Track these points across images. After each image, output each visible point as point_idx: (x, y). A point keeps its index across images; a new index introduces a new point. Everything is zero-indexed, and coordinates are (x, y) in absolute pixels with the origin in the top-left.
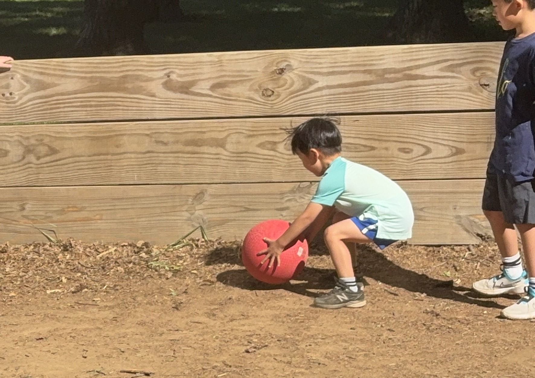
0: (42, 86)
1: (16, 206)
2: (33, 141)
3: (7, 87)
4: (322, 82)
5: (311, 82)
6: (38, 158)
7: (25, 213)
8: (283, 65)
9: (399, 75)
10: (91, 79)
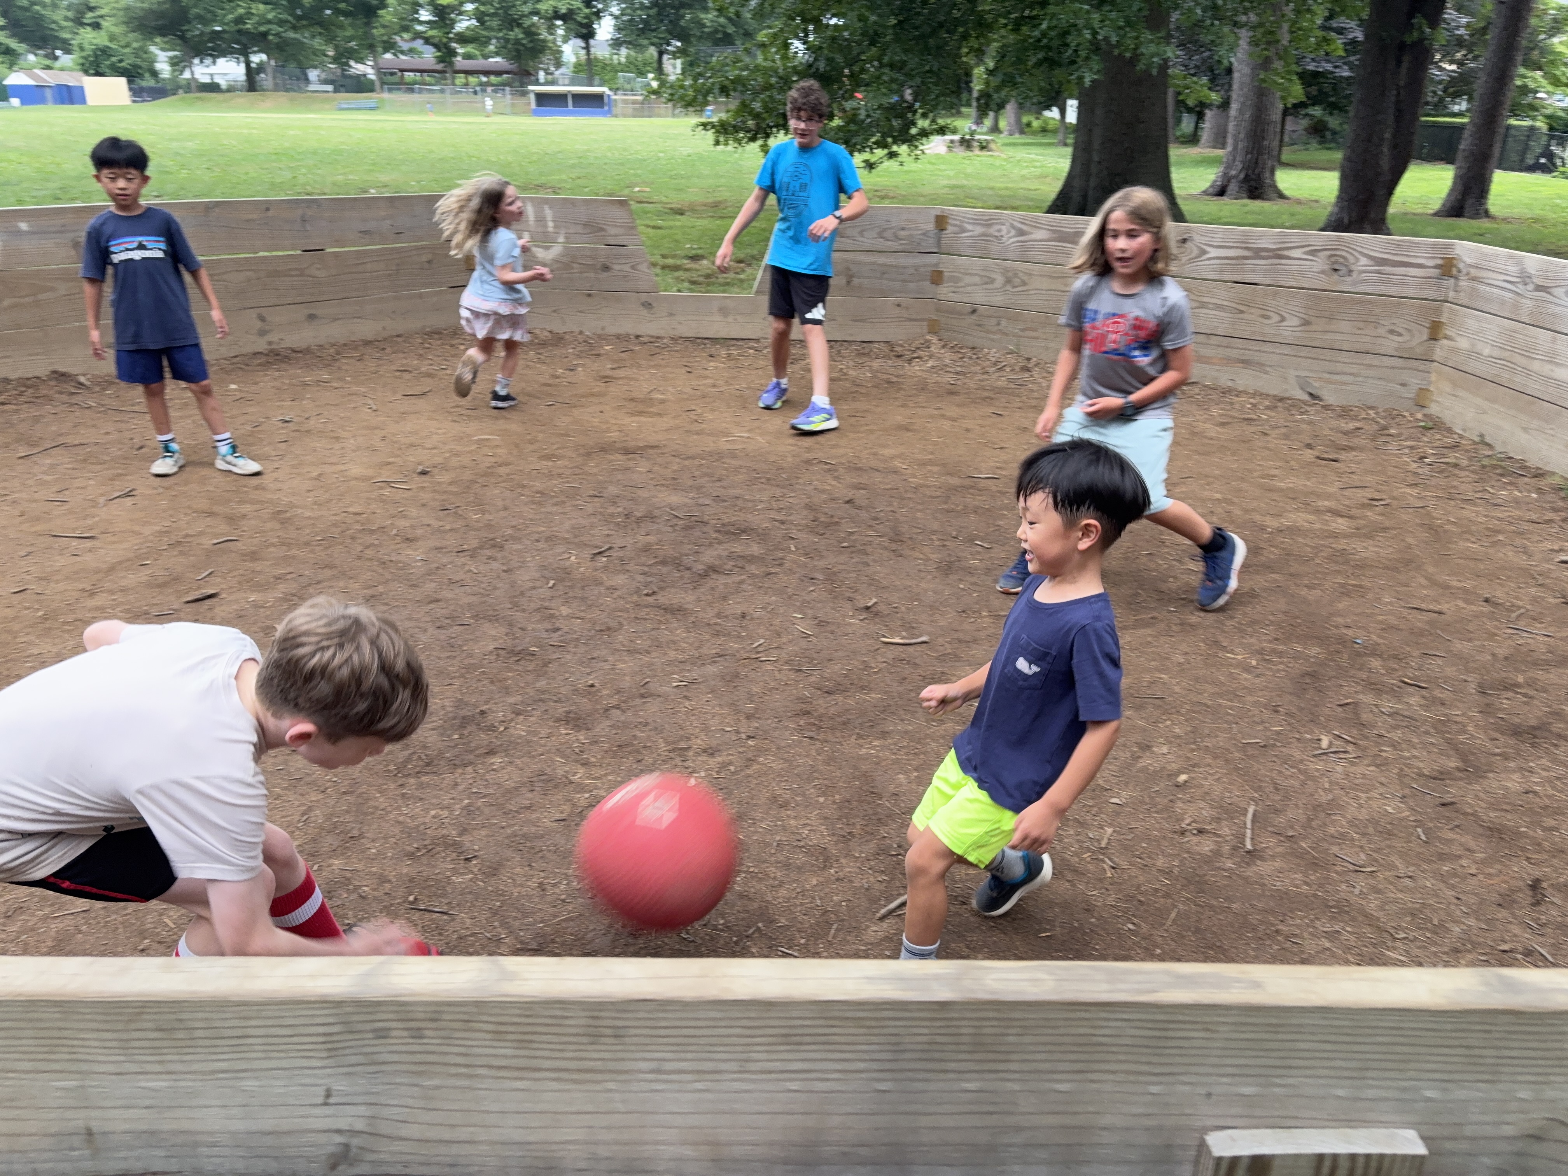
0: (1021, 233)
1: (994, 321)
2: (1010, 274)
3: (999, 231)
4: (1213, 253)
5: (1204, 252)
6: (1014, 287)
7: (1000, 327)
8: (1185, 236)
9: (1270, 254)
10: (1054, 231)
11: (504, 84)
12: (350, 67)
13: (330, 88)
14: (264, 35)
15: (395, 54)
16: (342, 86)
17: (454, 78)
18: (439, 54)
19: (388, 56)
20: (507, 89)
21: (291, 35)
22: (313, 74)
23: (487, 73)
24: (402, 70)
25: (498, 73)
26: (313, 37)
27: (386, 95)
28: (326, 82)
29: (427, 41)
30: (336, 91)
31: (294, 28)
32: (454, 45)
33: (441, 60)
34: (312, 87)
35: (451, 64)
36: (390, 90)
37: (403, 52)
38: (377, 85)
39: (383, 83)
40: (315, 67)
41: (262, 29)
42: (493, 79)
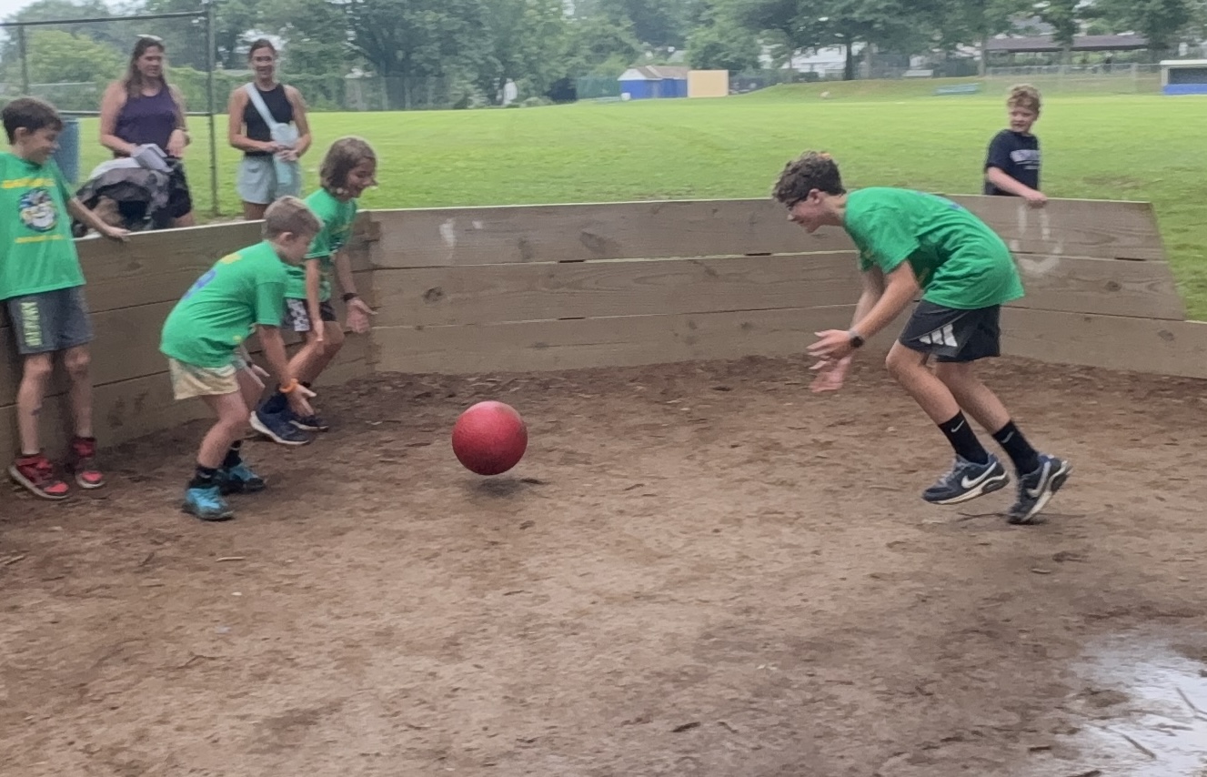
11: (1132, 60)
12: (957, 50)
13: (929, 73)
14: (871, 23)
15: (1008, 34)
16: (942, 71)
17: (1071, 57)
18: (1057, 31)
19: (1000, 36)
20: (1135, 65)
21: (898, 21)
22: (915, 61)
23: (1112, 49)
24: (1013, 51)
25: (1126, 48)
26: (920, 22)
27: (989, 78)
28: (928, 67)
29: (1045, 18)
30: (936, 75)
31: (901, 14)
32: (1077, 21)
33: (1058, 38)
34: (909, 73)
35: (1071, 41)
36: (995, 72)
37: (1017, 32)
38: (981, 68)
39: (988, 65)
40: (918, 53)
41: (869, 18)
42: (1121, 54)
